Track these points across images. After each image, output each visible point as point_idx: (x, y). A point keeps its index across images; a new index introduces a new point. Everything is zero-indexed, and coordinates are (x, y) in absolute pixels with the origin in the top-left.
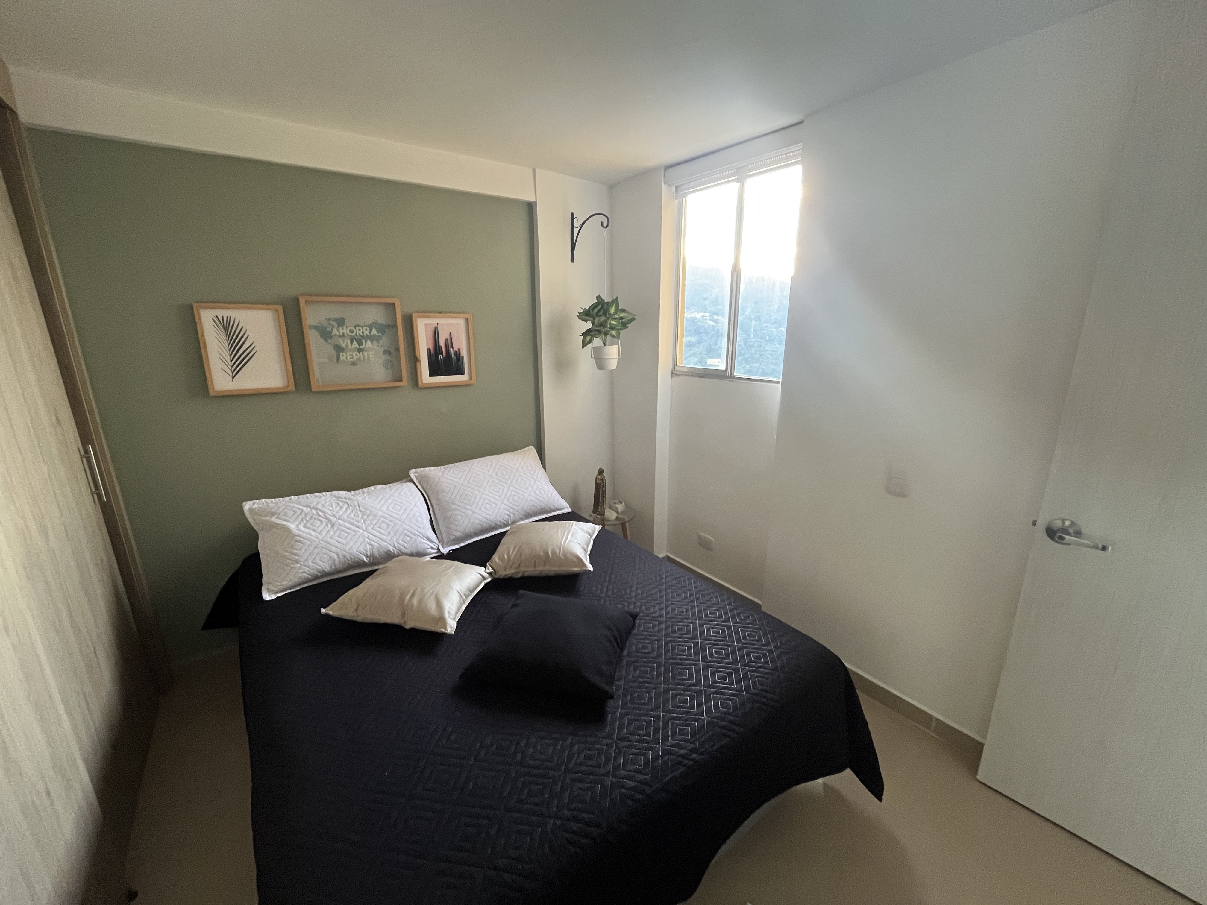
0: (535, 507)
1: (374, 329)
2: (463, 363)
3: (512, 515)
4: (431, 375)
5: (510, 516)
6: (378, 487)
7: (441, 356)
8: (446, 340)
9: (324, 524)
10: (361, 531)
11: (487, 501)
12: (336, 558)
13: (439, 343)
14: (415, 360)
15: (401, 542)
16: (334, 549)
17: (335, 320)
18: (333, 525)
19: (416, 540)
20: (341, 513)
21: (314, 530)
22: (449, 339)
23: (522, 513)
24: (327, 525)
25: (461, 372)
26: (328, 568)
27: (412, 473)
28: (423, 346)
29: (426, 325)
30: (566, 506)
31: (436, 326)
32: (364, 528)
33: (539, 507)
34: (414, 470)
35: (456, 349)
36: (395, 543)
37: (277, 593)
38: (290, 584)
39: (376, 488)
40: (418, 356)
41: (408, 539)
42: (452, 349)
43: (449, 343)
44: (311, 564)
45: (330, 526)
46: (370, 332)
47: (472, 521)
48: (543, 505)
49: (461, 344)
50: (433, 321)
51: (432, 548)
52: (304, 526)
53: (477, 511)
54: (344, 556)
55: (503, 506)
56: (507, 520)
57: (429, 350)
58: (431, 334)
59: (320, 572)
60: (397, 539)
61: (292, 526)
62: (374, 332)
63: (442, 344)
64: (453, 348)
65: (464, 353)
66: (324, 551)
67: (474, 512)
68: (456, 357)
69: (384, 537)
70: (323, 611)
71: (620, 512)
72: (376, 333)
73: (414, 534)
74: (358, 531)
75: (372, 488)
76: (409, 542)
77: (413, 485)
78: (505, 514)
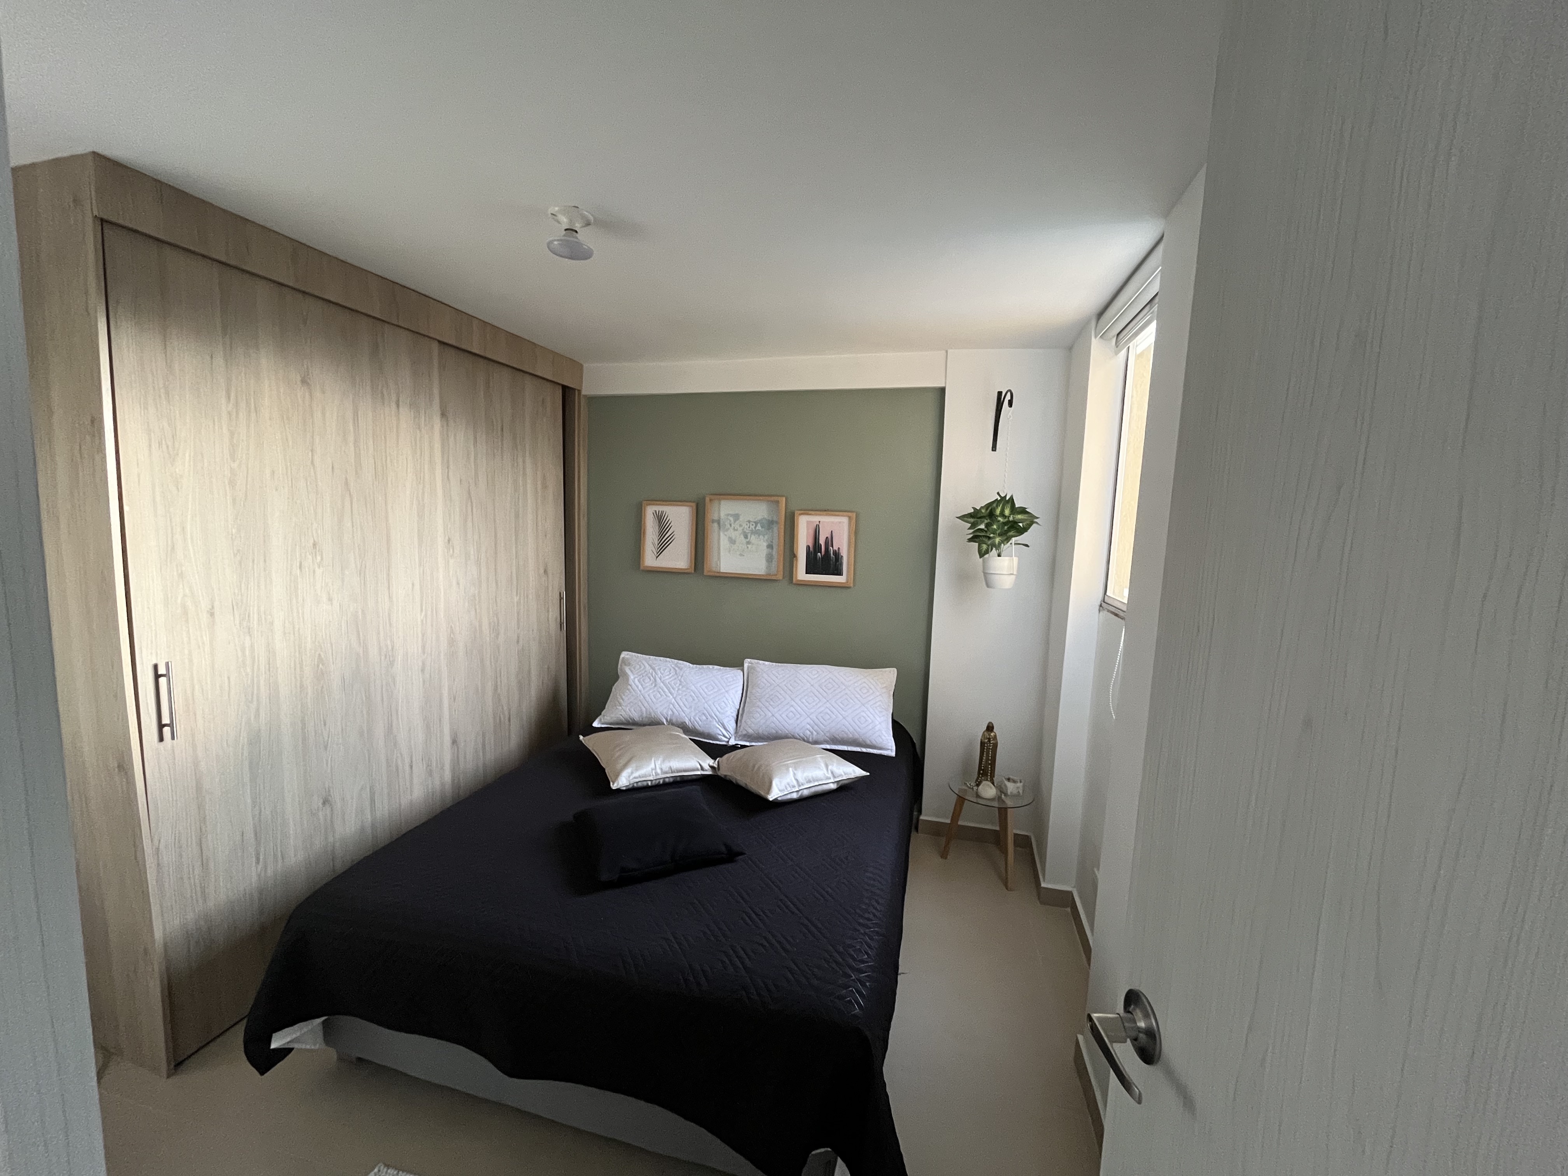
0: (847, 734)
1: (759, 525)
2: (841, 564)
3: (815, 733)
4: (808, 572)
5: (812, 733)
6: (716, 667)
7: (819, 554)
8: (827, 538)
9: (651, 682)
10: (671, 697)
11: (792, 709)
12: (644, 712)
13: (819, 542)
14: (792, 556)
15: (697, 719)
16: (646, 705)
17: (732, 515)
18: (655, 686)
19: (710, 721)
20: (667, 677)
21: (642, 685)
22: (829, 538)
23: (828, 735)
24: (652, 684)
25: (839, 573)
26: (637, 717)
27: (747, 663)
28: (803, 542)
29: (808, 523)
30: (890, 748)
31: (818, 523)
32: (675, 696)
33: (851, 736)
34: (749, 660)
35: (835, 548)
36: (692, 718)
37: (603, 724)
38: (611, 721)
39: (713, 668)
40: (795, 553)
41: (704, 718)
42: (831, 548)
43: (829, 542)
44: (628, 710)
45: (653, 685)
46: (755, 527)
47: (768, 723)
48: (857, 736)
49: (842, 544)
50: (815, 519)
51: (724, 736)
52: (639, 681)
53: (777, 715)
54: (650, 714)
55: (808, 720)
56: (808, 736)
57: (808, 547)
58: (812, 532)
59: (631, 719)
60: (695, 716)
61: (632, 677)
62: (759, 527)
63: (822, 541)
64: (833, 547)
65: (844, 553)
66: (640, 704)
67: (773, 715)
68: (835, 556)
69: (685, 709)
70: (581, 737)
71: (1009, 794)
72: (760, 528)
73: (711, 717)
74: (669, 697)
75: (711, 667)
76: (705, 721)
77: (742, 673)
78: (807, 729)
